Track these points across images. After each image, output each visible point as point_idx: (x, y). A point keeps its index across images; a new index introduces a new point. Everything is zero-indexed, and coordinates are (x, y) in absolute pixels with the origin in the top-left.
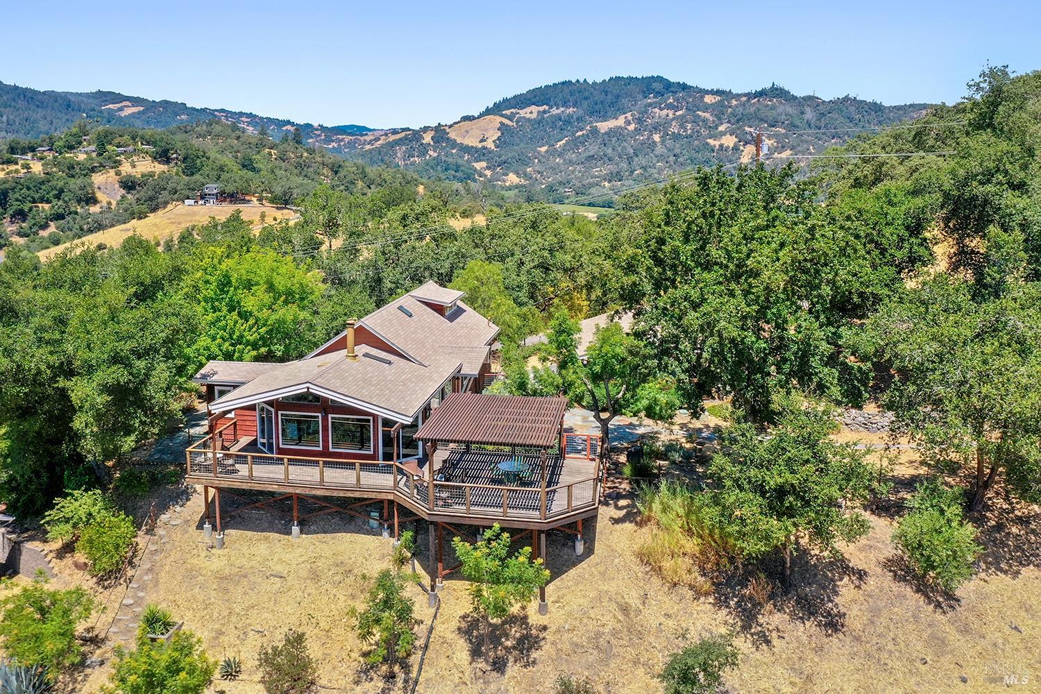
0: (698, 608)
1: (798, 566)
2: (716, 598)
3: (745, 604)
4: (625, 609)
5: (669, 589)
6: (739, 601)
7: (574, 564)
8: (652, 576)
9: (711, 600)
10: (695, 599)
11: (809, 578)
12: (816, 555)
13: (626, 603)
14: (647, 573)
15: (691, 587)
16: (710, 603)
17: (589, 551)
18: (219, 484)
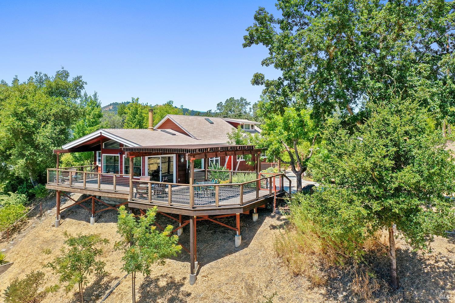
0: (310, 296)
1: (410, 271)
2: (328, 291)
3: (352, 298)
4: (250, 289)
5: (292, 278)
6: (347, 296)
7: (231, 253)
8: (282, 266)
9: (323, 291)
10: (309, 288)
11: (418, 284)
12: (430, 264)
13: (253, 284)
14: (279, 263)
15: (310, 279)
16: (321, 294)
17: (245, 245)
18: (57, 189)
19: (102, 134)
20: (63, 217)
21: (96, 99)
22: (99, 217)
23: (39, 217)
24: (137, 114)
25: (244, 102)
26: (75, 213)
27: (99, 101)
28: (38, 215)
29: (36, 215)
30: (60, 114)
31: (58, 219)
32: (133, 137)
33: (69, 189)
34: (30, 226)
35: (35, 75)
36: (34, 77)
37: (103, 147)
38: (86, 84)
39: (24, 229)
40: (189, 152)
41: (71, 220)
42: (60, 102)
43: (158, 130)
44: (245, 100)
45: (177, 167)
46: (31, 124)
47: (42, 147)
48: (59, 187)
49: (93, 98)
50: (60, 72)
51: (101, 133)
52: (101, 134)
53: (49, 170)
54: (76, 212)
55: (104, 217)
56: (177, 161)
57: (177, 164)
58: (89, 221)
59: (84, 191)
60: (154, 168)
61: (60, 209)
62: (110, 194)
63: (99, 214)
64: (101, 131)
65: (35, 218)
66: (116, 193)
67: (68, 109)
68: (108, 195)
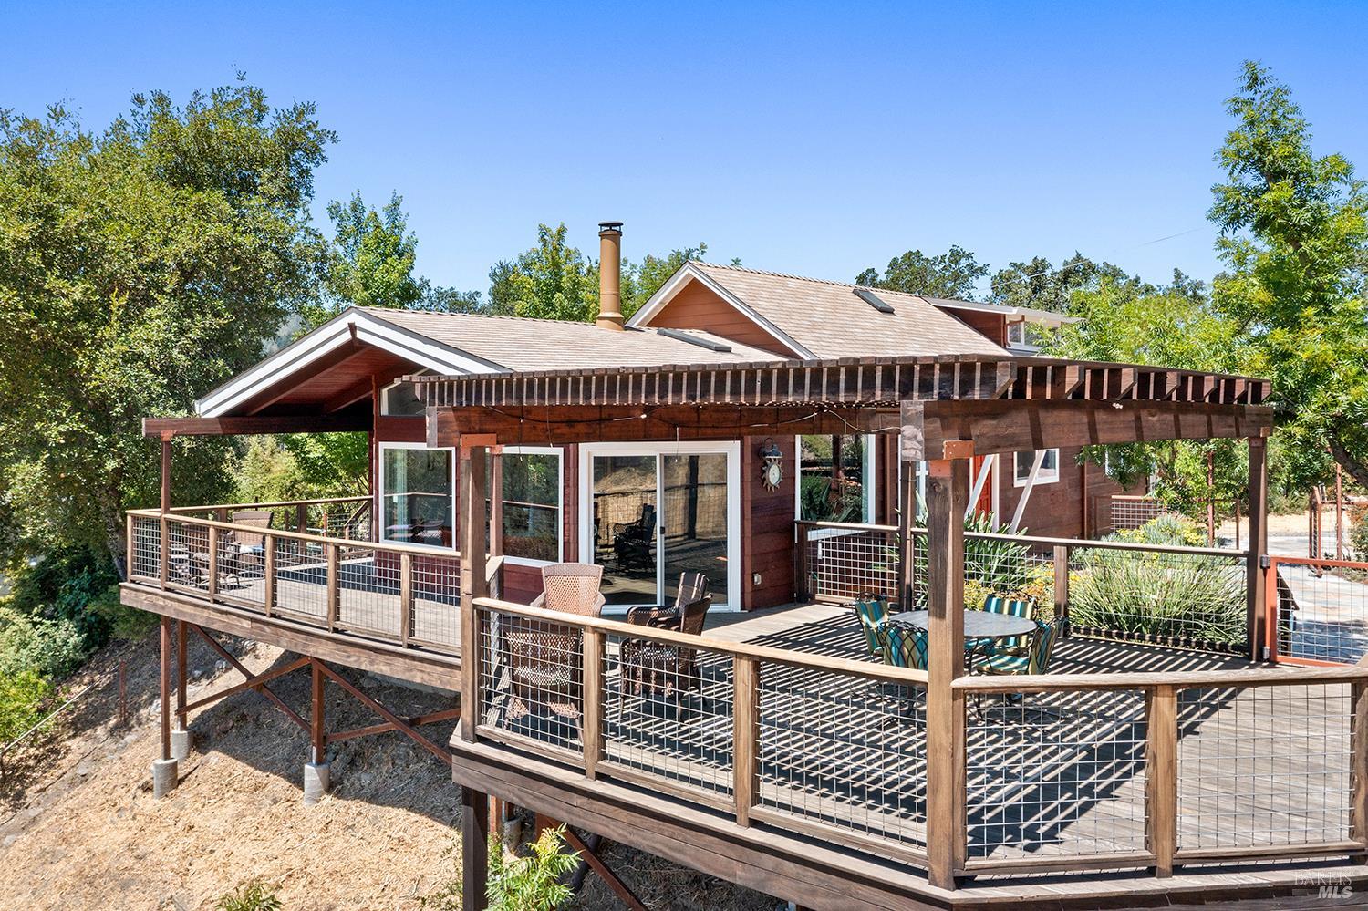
18: (163, 608)
19: (360, 335)
20: (200, 740)
21: (397, 226)
22: (352, 762)
23: (116, 727)
24: (559, 289)
25: (964, 262)
26: (250, 727)
27: (405, 235)
28: (113, 722)
29: (106, 717)
30: (209, 263)
31: (167, 755)
32: (514, 348)
33: (206, 613)
34: (69, 774)
35: (134, 107)
36: (128, 118)
37: (384, 411)
38: (334, 140)
39: (38, 787)
40: (926, 387)
41: (231, 760)
42: (213, 215)
43: (644, 329)
44: (969, 256)
45: (748, 515)
46: (64, 303)
47: (119, 408)
48: (168, 602)
49: (385, 221)
50: (231, 92)
51: (353, 328)
52: (353, 334)
53: (135, 518)
54: (256, 721)
55: (371, 765)
56: (748, 477)
57: (748, 496)
58: (298, 781)
59: (267, 629)
60: (623, 512)
61: (189, 703)
62: (381, 658)
63: (353, 746)
64: (353, 318)
65: (100, 731)
66: (413, 658)
67: (248, 241)
68: (372, 663)
